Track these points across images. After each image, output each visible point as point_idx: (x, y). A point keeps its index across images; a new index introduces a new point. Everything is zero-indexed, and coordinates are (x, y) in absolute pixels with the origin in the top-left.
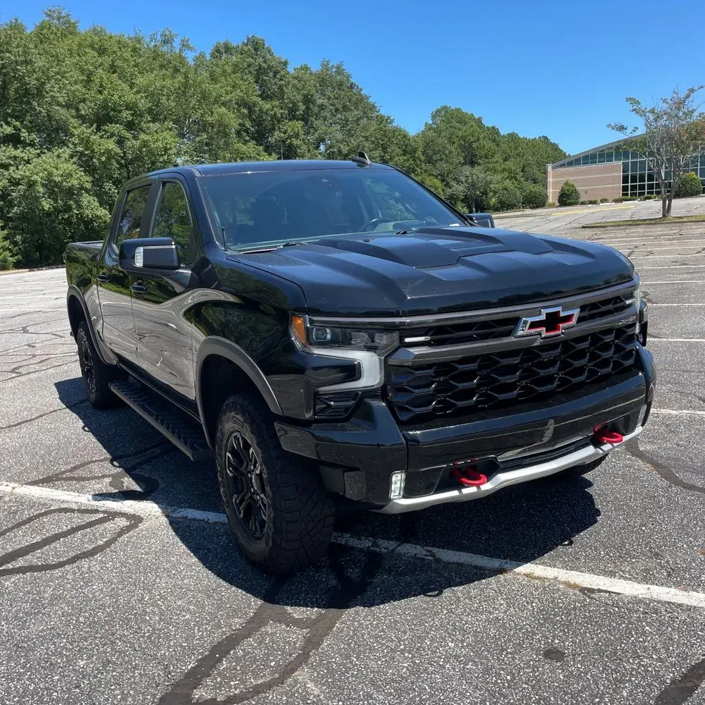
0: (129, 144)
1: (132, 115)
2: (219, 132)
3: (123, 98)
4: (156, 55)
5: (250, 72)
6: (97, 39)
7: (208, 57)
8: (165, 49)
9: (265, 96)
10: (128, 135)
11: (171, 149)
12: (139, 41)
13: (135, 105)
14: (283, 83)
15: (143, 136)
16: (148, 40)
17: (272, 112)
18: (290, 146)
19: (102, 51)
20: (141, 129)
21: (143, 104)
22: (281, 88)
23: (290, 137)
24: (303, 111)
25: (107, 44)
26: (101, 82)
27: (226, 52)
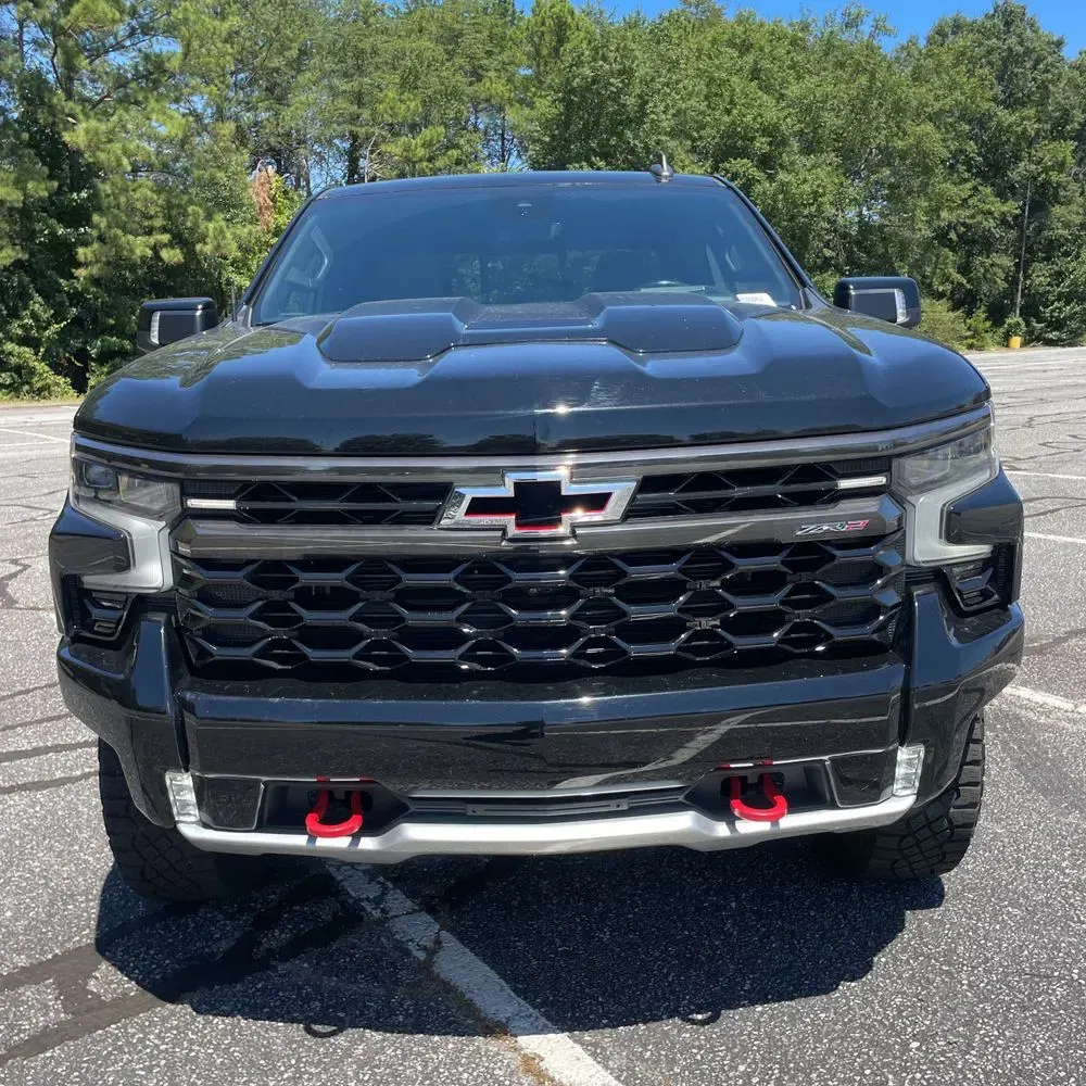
0: (758, 188)
1: (770, 144)
2: (914, 165)
3: (759, 120)
4: (829, 47)
5: (990, 63)
6: (739, 30)
7: (922, 43)
8: (846, 36)
9: (1011, 102)
10: (759, 175)
11: (824, 195)
12: (805, 28)
13: (776, 127)
14: (1050, 76)
15: (782, 176)
16: (820, 24)
17: (1019, 129)
18: (1046, 184)
19: (745, 48)
20: (781, 165)
21: (789, 126)
22: (1043, 87)
23: (1046, 170)
24: (1080, 124)
25: (755, 38)
26: (732, 97)
27: (954, 33)
